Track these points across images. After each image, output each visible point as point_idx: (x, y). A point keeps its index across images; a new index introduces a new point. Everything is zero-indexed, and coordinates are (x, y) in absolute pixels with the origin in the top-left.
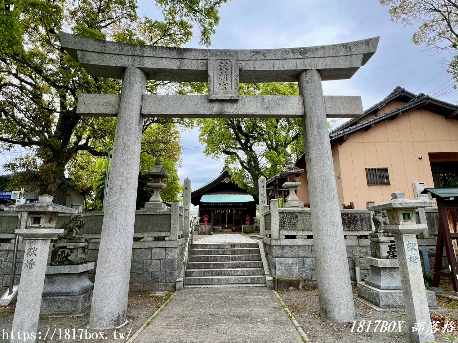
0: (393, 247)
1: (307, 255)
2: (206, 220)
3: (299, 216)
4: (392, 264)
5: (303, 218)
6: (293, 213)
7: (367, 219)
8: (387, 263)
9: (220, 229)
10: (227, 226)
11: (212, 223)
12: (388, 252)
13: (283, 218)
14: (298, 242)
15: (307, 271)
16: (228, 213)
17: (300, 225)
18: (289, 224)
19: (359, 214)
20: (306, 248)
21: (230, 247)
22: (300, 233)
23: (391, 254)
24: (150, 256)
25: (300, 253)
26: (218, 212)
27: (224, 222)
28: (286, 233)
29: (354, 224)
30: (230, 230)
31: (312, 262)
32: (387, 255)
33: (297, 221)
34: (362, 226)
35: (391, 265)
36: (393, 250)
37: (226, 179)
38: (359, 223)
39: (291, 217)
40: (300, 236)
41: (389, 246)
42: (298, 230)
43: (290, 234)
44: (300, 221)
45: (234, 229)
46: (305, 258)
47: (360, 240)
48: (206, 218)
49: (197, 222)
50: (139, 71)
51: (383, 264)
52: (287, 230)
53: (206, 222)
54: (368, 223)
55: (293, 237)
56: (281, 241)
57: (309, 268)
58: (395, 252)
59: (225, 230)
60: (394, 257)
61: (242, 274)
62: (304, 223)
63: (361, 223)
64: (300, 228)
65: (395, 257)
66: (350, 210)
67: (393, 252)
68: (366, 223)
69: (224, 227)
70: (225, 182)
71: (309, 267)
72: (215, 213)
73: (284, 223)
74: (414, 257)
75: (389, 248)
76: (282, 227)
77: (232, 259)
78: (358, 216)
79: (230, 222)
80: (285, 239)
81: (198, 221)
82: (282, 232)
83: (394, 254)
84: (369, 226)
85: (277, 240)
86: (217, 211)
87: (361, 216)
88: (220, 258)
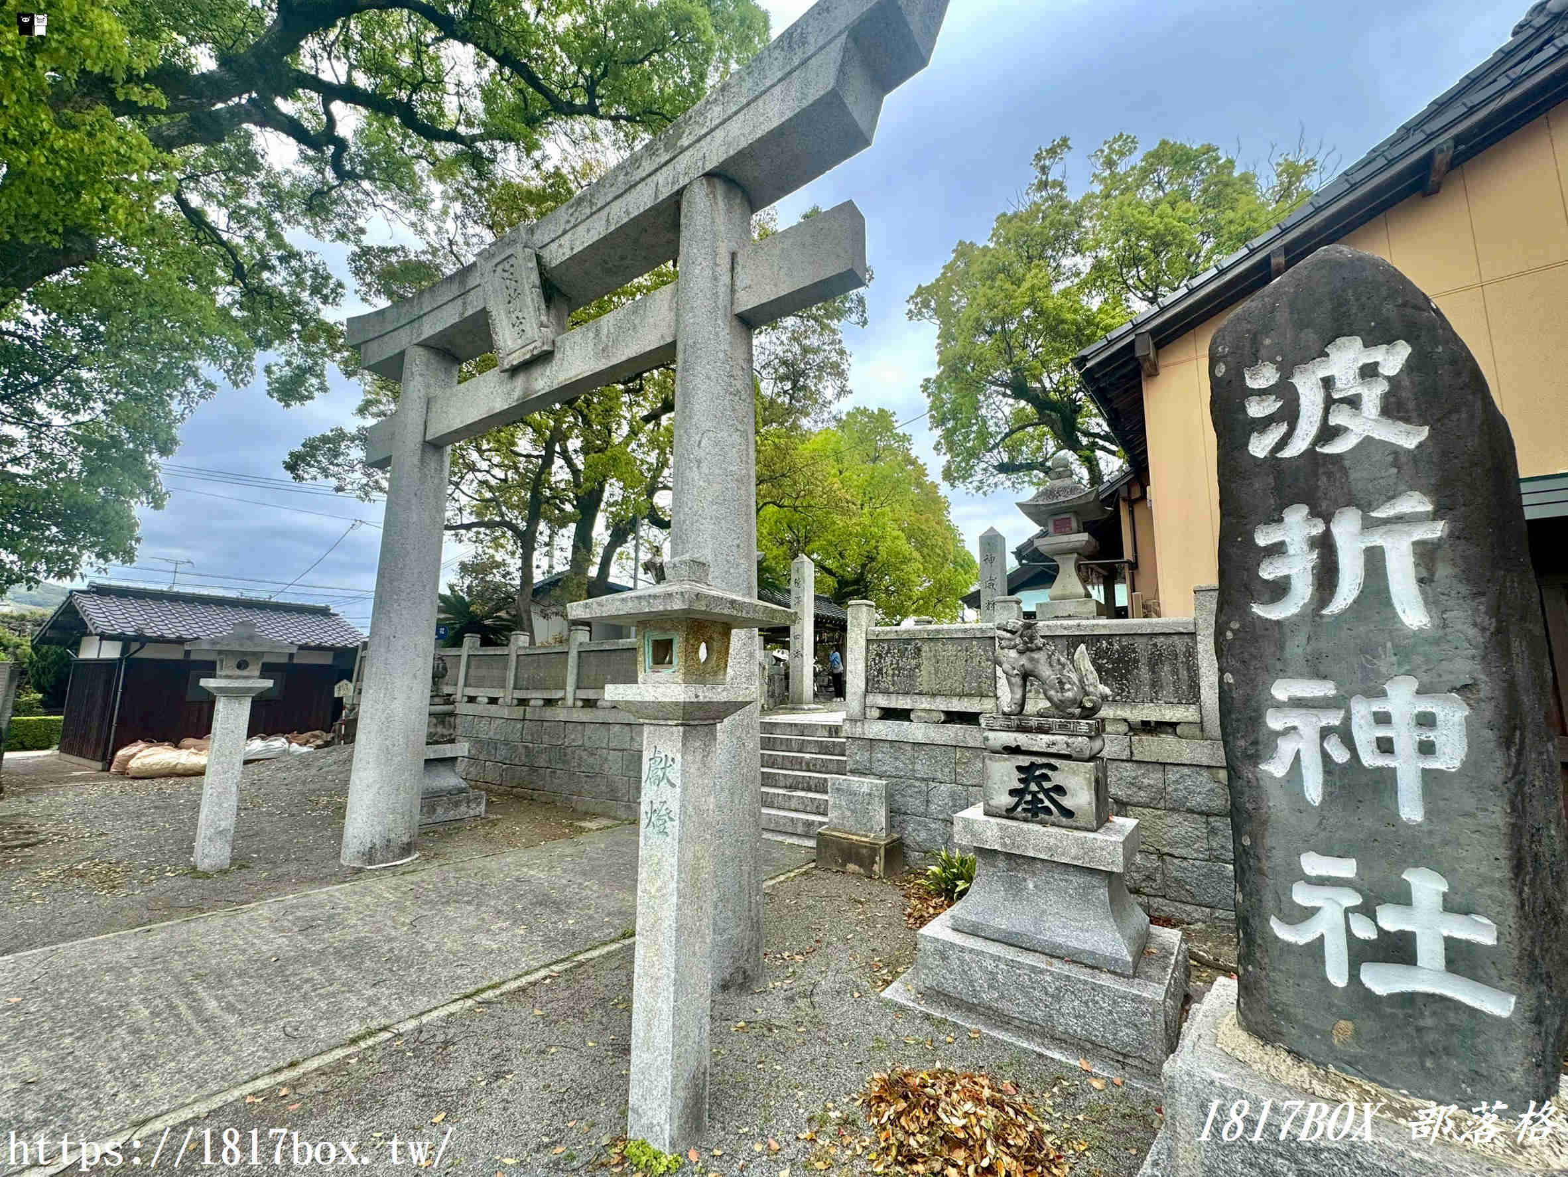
0: (1038, 773)
1: (939, 775)
3: (925, 648)
4: (1008, 841)
5: (935, 656)
6: (908, 641)
7: (1182, 658)
8: (989, 834)
12: (1012, 792)
13: (877, 654)
14: (914, 731)
15: (933, 826)
17: (924, 678)
18: (893, 675)
19: (1144, 640)
20: (938, 752)
21: (826, 734)
22: (924, 703)
23: (1026, 802)
24: (605, 741)
25: (918, 767)
28: (883, 701)
29: (1122, 676)
31: (954, 800)
32: (1006, 800)
33: (918, 666)
34: (1155, 684)
35: (1004, 845)
36: (1033, 787)
38: (1144, 673)
39: (902, 653)
40: (923, 714)
41: (1019, 768)
42: (920, 694)
43: (893, 705)
44: (927, 667)
46: (934, 785)
47: (1135, 739)
50: (420, 350)
51: (973, 835)
52: (886, 692)
54: (1184, 674)
55: (902, 715)
56: (866, 726)
57: (941, 817)
58: (1041, 796)
60: (1035, 815)
61: (801, 807)
62: (937, 671)
63: (1153, 672)
64: (925, 688)
65: (1042, 816)
66: (1104, 626)
67: (1034, 794)
68: (1175, 672)
71: (941, 812)
73: (880, 671)
74: (663, 812)
75: (1017, 775)
76: (872, 684)
77: (808, 764)
78: (1140, 644)
80: (880, 718)
82: (870, 699)
83: (1036, 800)
84: (1190, 686)
85: (856, 721)
87: (1155, 645)
88: (780, 760)
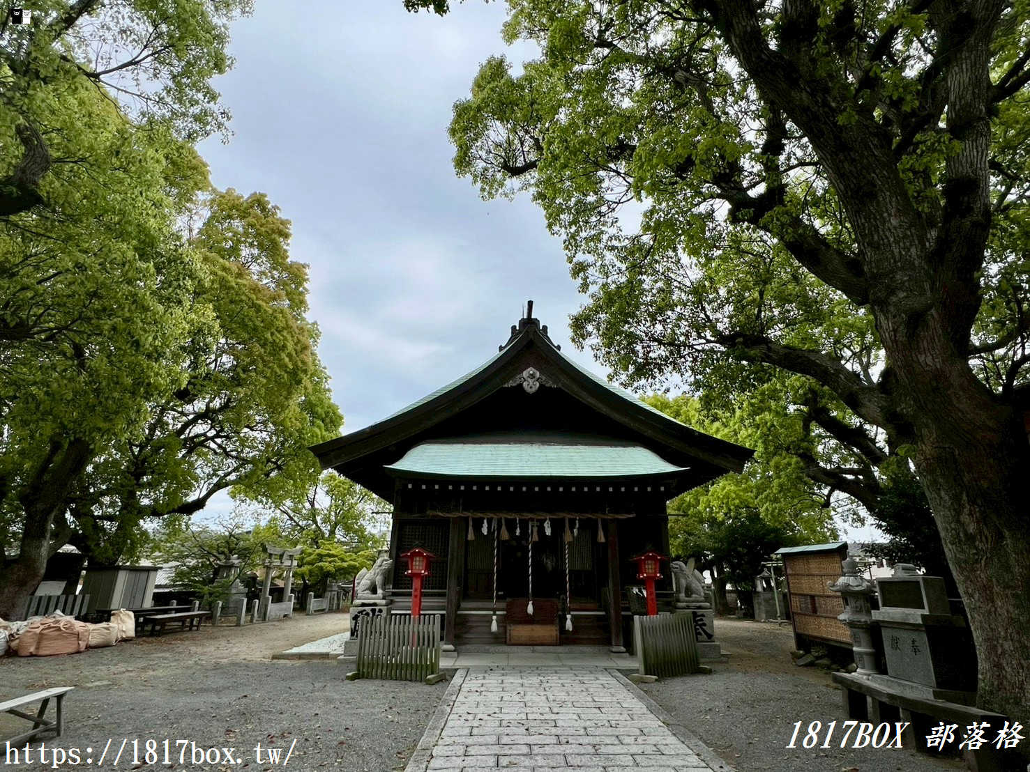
2: (414, 575)
9: (494, 627)
10: (530, 609)
11: (453, 587)
16: (536, 538)
26: (485, 531)
27: (512, 589)
30: (550, 631)
37: (525, 374)
45: (569, 625)
48: (419, 567)
49: (373, 589)
53: (417, 583)
59: (520, 632)
69: (514, 617)
70: (521, 385)
72: (471, 536)
79: (548, 586)
81: (379, 580)
86: (478, 525)
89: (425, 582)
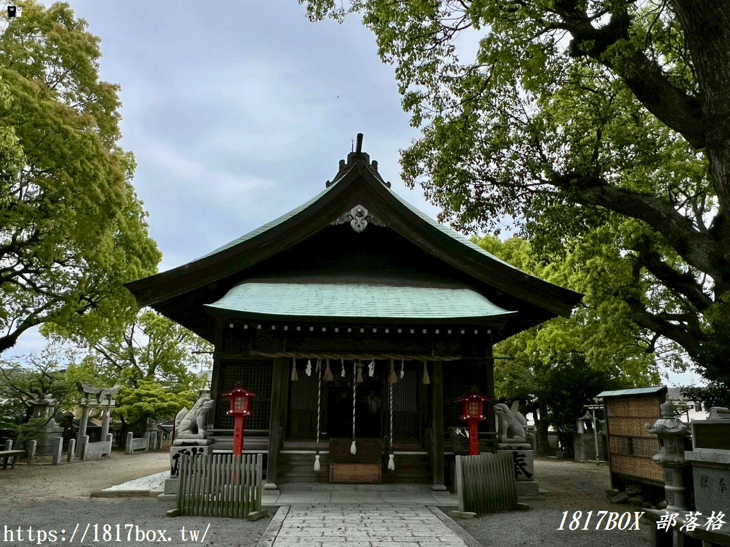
2: (235, 415)
9: (317, 466)
10: (353, 449)
11: (275, 427)
16: (360, 379)
26: (309, 372)
30: (372, 470)
37: (353, 212)
45: (391, 464)
48: (240, 407)
49: (194, 429)
53: (238, 423)
59: (343, 470)
69: (338, 456)
70: (348, 223)
72: (294, 377)
79: (372, 428)
81: (199, 420)
86: (302, 365)
89: (247, 422)
